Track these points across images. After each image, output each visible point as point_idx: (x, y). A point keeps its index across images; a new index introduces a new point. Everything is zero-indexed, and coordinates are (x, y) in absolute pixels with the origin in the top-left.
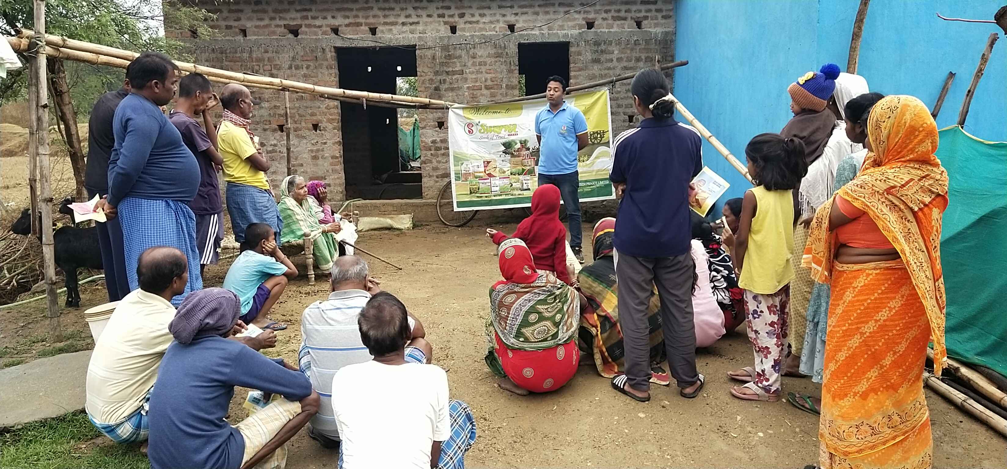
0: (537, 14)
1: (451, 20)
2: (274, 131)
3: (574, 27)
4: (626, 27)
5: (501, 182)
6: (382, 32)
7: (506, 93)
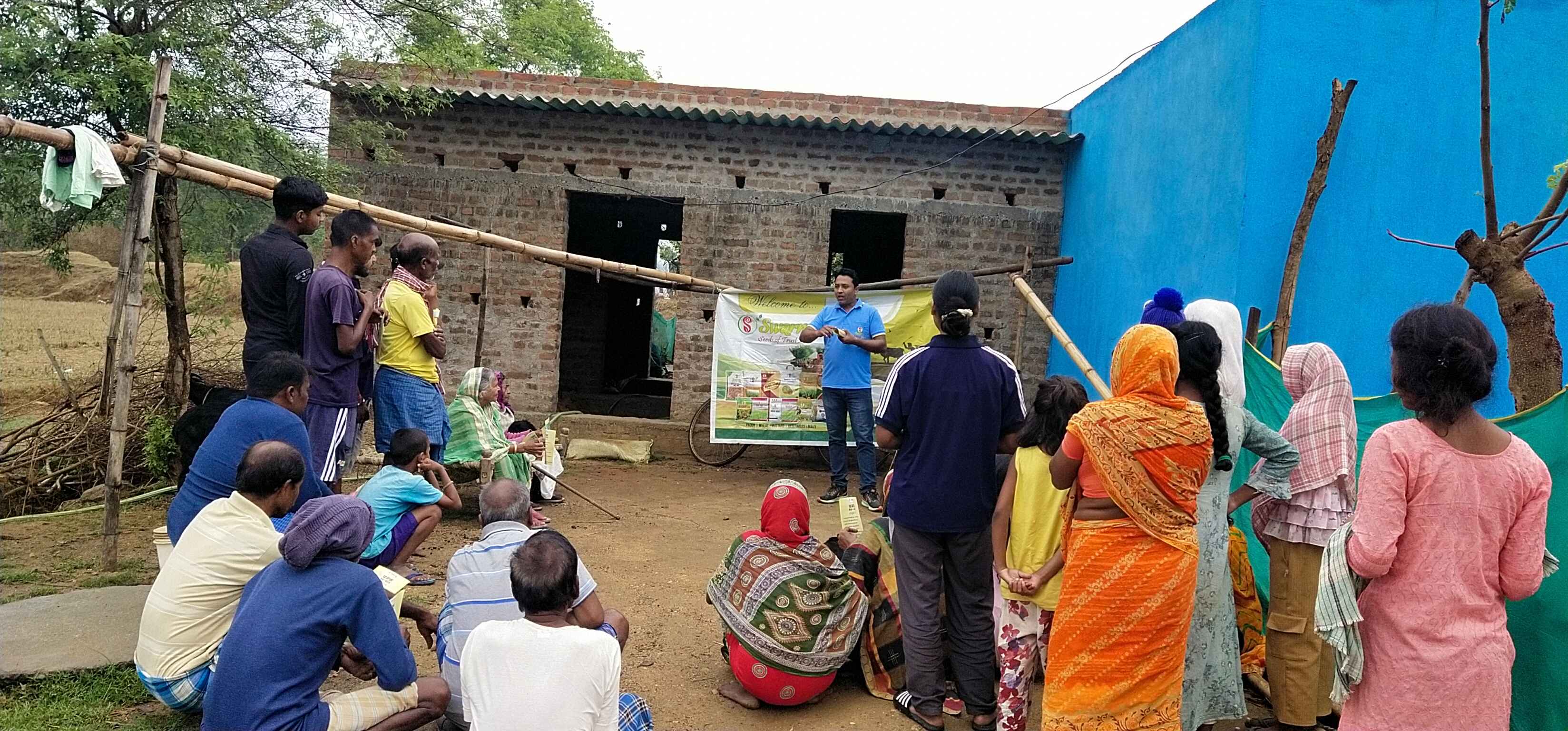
0: (863, 170)
1: (739, 168)
2: (466, 300)
3: (915, 194)
4: (991, 200)
5: (784, 406)
6: (638, 175)
7: (808, 279)
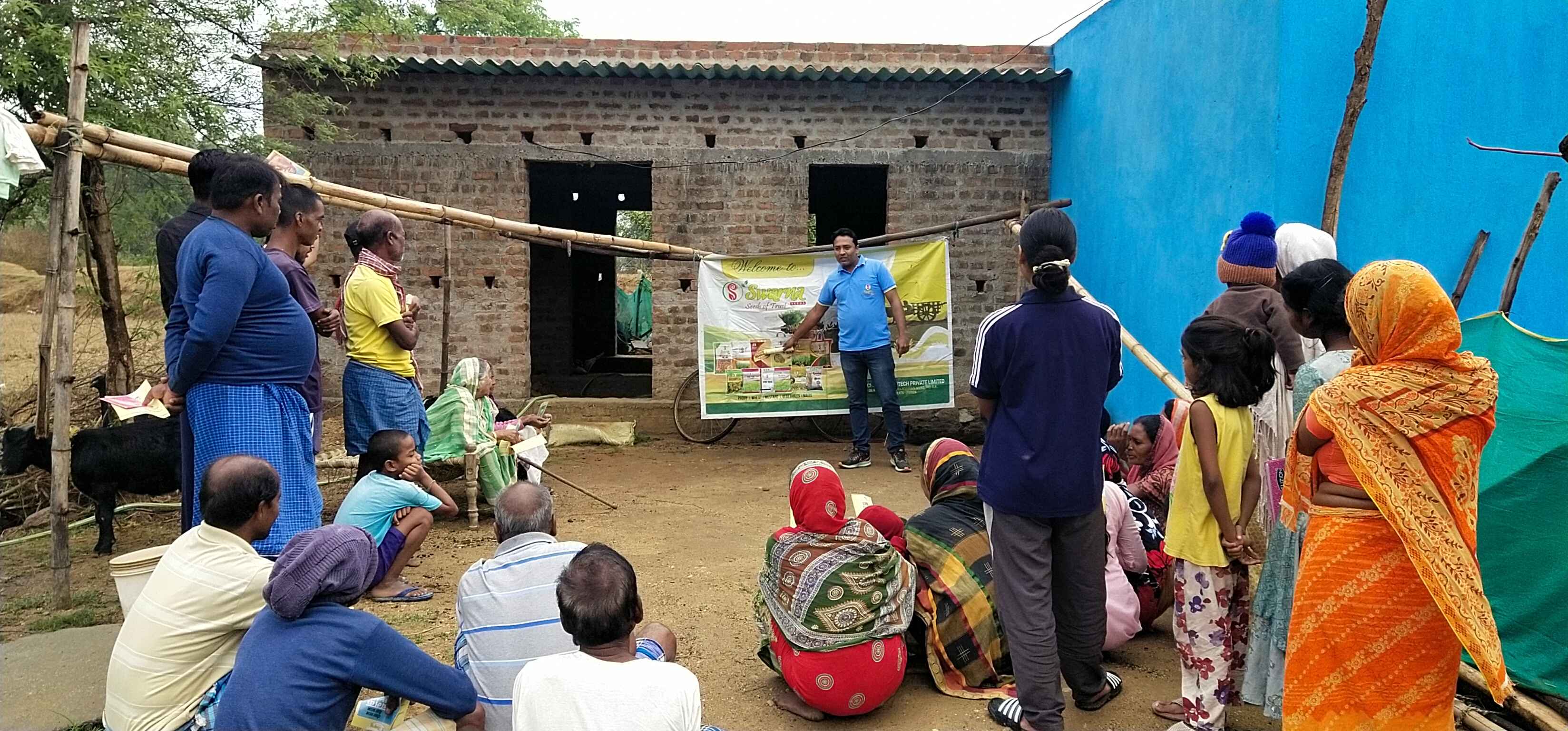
0: (839, 121)
1: (707, 125)
2: (424, 284)
3: (896, 143)
4: (975, 146)
5: (776, 376)
6: (601, 140)
7: (788, 240)
